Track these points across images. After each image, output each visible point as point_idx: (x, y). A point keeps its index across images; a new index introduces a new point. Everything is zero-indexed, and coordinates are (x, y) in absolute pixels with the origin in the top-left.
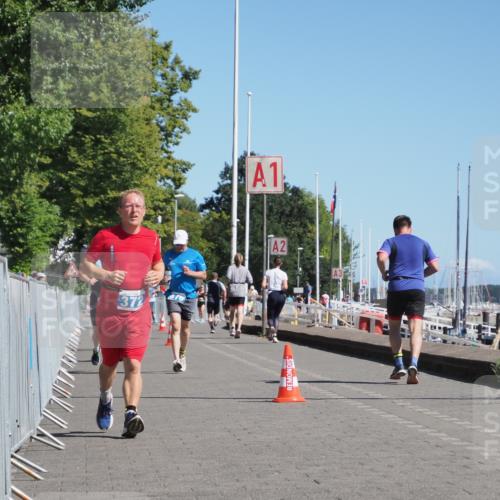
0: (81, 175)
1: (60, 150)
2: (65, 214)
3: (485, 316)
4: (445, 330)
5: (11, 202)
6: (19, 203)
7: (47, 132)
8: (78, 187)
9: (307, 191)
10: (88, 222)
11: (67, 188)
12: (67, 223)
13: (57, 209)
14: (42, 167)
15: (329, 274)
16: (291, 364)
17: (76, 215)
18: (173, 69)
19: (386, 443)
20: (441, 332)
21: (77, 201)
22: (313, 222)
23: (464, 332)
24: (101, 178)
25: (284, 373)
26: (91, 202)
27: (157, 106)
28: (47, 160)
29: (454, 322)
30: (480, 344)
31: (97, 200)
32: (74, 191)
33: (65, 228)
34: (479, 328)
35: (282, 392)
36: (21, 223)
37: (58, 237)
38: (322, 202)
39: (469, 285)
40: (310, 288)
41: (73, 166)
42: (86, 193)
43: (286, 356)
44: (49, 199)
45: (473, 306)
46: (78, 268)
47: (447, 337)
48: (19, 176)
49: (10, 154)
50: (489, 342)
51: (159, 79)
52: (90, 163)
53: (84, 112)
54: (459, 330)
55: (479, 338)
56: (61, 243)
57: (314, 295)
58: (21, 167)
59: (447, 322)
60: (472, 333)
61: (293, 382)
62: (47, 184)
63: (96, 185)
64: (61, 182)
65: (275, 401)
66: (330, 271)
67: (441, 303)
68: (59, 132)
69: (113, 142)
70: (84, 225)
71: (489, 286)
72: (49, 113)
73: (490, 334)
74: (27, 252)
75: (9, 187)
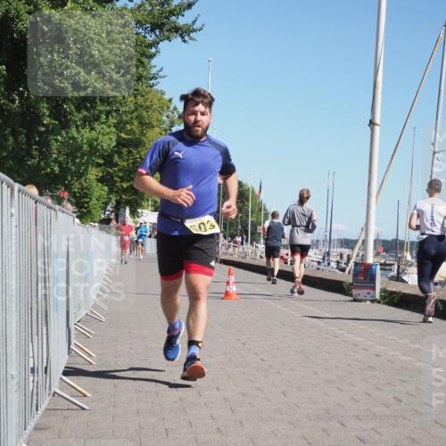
0: (120, 170)
1: (109, 156)
2: (111, 191)
3: (341, 256)
4: (319, 263)
5: (81, 184)
6: (85, 185)
7: (102, 146)
8: (118, 176)
9: (244, 183)
10: (124, 197)
11: (112, 178)
12: (111, 196)
13: (106, 188)
14: (99, 165)
15: (256, 230)
16: (232, 279)
17: (117, 192)
18: (173, 113)
19: (284, 324)
20: (316, 264)
21: (118, 184)
22: (248, 200)
23: (329, 264)
24: (131, 172)
25: (228, 283)
26: (125, 185)
27: (163, 133)
28: (101, 161)
29: (324, 259)
30: (337, 271)
31: (128, 184)
32: (115, 179)
33: (110, 199)
34: (338, 262)
35: (227, 294)
36: (86, 196)
37: (106, 204)
38: (253, 190)
39: (332, 238)
40: (245, 237)
41: (116, 165)
42: (122, 180)
43: (230, 273)
44: (102, 183)
45: (335, 250)
46: (117, 222)
47: (320, 267)
48: (86, 170)
49: (82, 157)
50: (343, 270)
51: (165, 118)
52: (125, 164)
53: (123, 135)
54: (326, 263)
55: (338, 268)
56: (109, 208)
57: (247, 241)
58: (87, 164)
59: (320, 258)
60: (333, 265)
61: (233, 289)
62: (101, 174)
63: (128, 176)
64: (109, 173)
65: (223, 299)
66: (256, 228)
67: (317, 248)
68: (109, 145)
69: (139, 152)
70: (121, 197)
71: (344, 239)
72: (104, 135)
73: (344, 266)
74: (89, 212)
75: (80, 175)
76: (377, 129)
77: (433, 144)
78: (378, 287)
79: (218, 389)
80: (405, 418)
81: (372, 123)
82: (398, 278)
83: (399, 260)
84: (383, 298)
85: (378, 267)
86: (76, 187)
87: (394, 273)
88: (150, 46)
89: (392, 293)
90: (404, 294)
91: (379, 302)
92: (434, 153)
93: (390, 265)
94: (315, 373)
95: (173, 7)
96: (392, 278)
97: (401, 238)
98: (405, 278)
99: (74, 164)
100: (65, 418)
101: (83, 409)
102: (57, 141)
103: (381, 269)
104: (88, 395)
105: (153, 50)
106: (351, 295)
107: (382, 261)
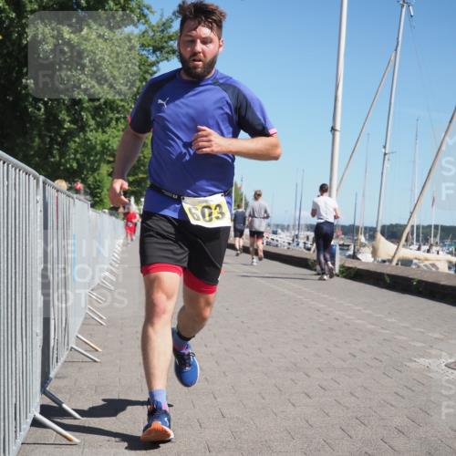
3: (308, 238)
4: (289, 244)
5: (95, 178)
6: (98, 178)
7: (112, 147)
14: (109, 162)
20: (287, 244)
23: (298, 244)
24: (136, 168)
28: (111, 159)
29: (293, 240)
30: (304, 250)
34: (305, 243)
36: (99, 187)
39: (301, 223)
45: (302, 233)
47: (290, 247)
48: (99, 166)
49: (96, 156)
50: (309, 249)
54: (295, 244)
55: (305, 248)
58: (100, 161)
59: (290, 240)
60: (301, 245)
62: (111, 170)
63: (134, 171)
71: (310, 224)
72: (113, 137)
74: (101, 200)
75: (94, 170)
76: (338, 134)
77: (385, 147)
78: (338, 263)
79: (206, 346)
80: (358, 370)
81: (333, 129)
82: (354, 257)
83: (355, 241)
84: (341, 272)
85: (338, 248)
86: (91, 180)
87: (351, 252)
88: (153, 64)
89: (349, 268)
90: (359, 270)
91: (338, 276)
92: (385, 154)
93: (348, 246)
94: (286, 333)
95: (171, 34)
96: (349, 256)
97: (357, 224)
98: (359, 256)
99: (89, 160)
100: (80, 369)
101: (95, 361)
102: (75, 142)
103: (341, 249)
104: (100, 350)
105: (155, 69)
106: (315, 270)
107: (341, 242)
